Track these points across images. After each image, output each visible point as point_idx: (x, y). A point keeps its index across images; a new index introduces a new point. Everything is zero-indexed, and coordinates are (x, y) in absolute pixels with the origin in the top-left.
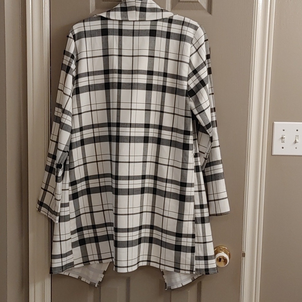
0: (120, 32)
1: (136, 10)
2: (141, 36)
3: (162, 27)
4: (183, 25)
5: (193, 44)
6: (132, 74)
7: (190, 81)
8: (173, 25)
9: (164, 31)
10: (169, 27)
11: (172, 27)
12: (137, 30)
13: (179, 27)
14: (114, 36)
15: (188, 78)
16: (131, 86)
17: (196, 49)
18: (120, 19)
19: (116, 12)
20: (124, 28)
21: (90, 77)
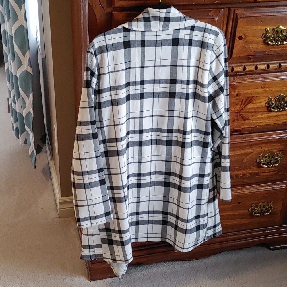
0: (143, 44)
1: (160, 20)
2: (163, 46)
3: (184, 35)
4: (204, 32)
5: (213, 51)
6: (154, 83)
7: (210, 87)
8: (195, 33)
9: (186, 39)
10: (191, 35)
11: (194, 34)
12: (159, 40)
13: (201, 33)
14: (137, 48)
15: (208, 84)
16: (153, 95)
17: (216, 55)
18: (143, 30)
19: (139, 23)
20: (147, 39)
21: (112, 92)
